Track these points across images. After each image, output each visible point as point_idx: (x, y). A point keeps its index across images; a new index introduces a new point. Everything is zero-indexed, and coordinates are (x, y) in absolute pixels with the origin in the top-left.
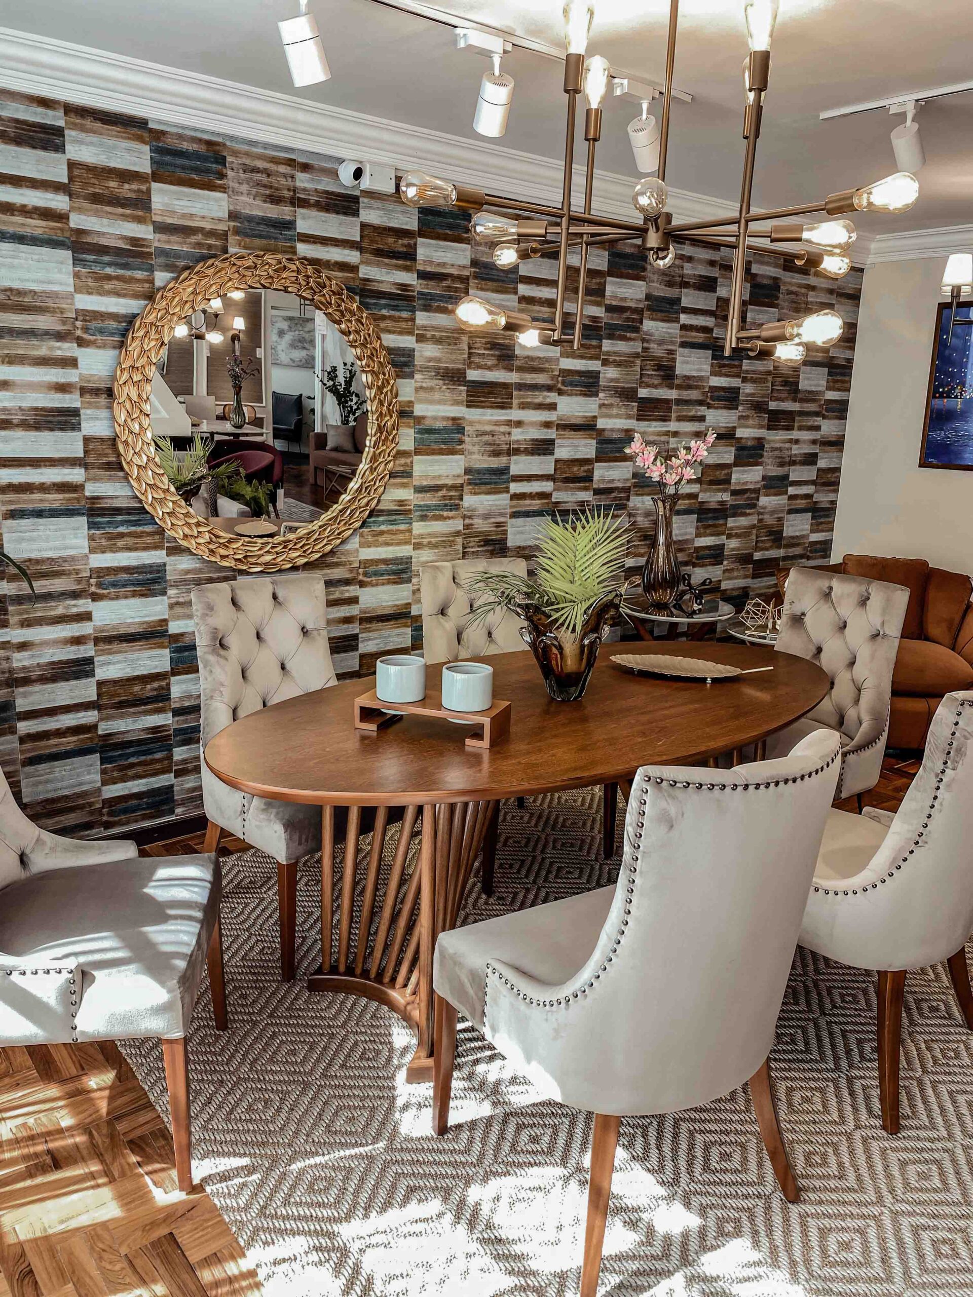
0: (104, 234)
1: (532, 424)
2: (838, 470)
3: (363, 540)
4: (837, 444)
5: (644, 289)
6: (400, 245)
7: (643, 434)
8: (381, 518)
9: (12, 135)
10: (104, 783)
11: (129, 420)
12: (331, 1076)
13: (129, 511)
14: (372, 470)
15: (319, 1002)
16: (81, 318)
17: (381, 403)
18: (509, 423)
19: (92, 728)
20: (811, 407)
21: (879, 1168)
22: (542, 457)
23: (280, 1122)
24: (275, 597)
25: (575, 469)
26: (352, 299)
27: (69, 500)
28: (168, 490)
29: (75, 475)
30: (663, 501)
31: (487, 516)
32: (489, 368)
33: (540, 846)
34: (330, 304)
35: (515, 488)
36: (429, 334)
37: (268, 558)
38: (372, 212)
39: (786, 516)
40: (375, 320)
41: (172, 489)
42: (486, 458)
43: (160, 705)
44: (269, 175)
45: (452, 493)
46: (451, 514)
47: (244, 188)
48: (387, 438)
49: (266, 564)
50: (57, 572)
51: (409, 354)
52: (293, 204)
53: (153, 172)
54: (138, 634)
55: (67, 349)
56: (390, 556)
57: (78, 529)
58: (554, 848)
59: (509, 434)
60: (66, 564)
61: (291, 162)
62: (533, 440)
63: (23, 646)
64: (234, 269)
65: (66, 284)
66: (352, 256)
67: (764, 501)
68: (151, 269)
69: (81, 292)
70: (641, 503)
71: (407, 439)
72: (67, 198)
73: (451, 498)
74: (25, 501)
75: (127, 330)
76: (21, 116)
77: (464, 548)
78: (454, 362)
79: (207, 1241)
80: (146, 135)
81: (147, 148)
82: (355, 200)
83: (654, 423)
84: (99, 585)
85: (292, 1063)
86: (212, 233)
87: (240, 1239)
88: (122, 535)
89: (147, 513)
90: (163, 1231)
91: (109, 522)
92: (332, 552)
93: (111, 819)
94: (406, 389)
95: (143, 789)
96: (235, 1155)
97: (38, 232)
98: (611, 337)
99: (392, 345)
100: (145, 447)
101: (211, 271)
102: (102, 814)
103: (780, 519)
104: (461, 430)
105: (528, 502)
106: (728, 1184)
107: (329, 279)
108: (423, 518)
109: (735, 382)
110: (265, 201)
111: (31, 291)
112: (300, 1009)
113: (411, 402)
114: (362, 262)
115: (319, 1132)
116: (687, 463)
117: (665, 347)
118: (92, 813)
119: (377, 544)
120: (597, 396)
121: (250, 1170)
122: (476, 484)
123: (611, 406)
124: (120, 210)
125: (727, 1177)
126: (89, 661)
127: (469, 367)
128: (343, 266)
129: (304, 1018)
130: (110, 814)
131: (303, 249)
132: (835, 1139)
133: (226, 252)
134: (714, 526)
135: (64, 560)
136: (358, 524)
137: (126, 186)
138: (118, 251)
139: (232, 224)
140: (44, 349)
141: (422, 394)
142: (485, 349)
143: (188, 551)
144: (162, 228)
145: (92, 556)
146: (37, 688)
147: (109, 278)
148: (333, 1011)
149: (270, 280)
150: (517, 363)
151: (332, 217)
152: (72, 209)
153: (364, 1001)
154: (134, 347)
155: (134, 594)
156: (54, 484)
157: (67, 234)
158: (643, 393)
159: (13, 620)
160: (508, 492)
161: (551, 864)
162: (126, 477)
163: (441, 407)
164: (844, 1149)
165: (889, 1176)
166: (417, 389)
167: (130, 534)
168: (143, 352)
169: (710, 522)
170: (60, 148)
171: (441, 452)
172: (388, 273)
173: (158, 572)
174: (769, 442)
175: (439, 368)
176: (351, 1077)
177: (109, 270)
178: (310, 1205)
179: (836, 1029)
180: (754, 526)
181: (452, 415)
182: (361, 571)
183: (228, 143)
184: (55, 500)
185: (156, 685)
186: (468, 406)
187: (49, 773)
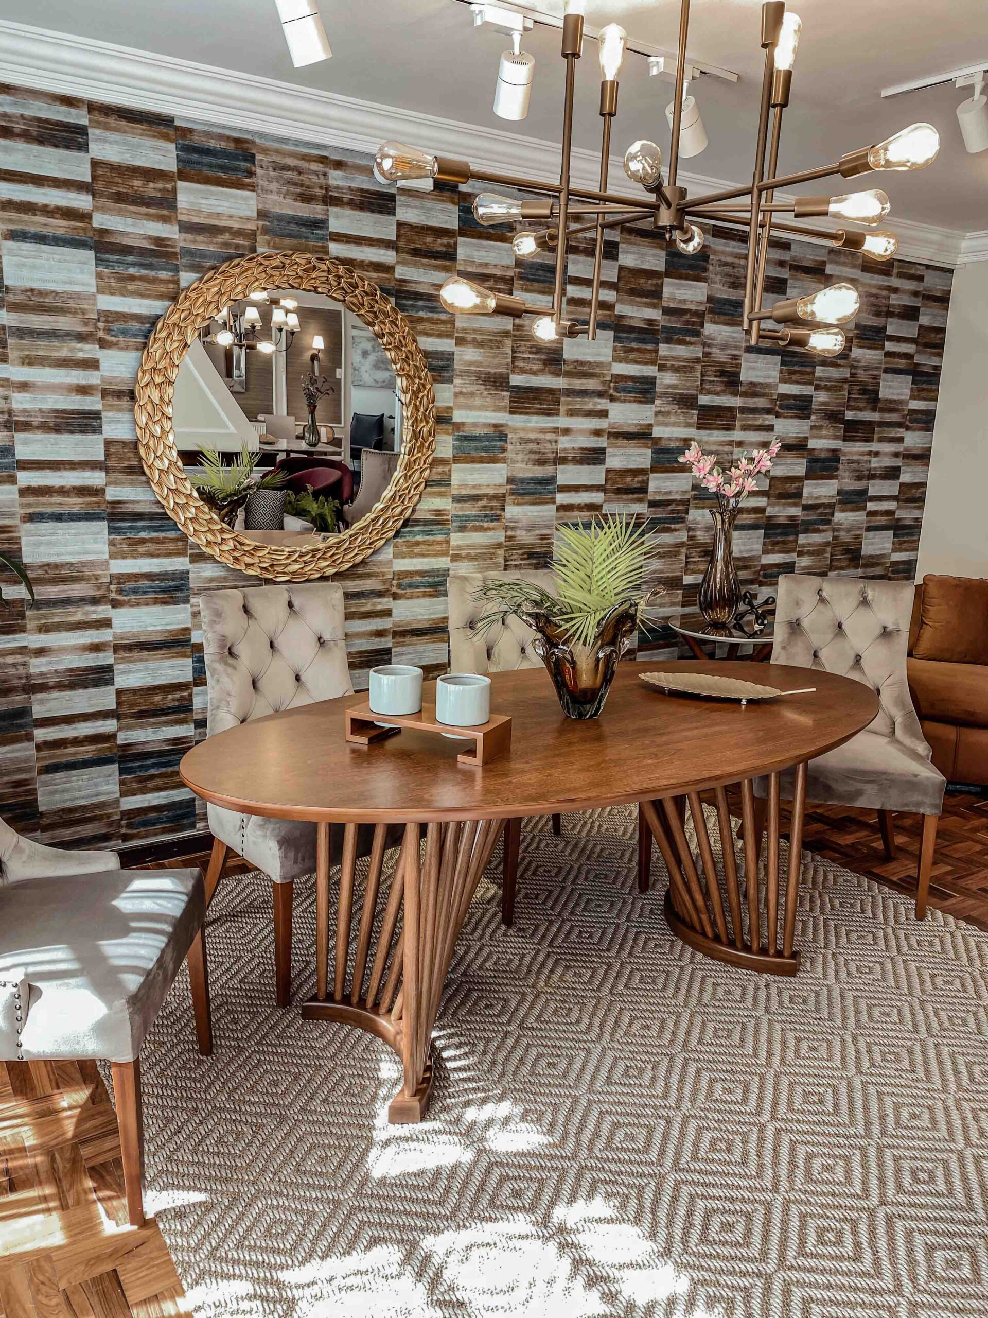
0: (128, 233)
1: (581, 432)
2: (924, 485)
3: (397, 550)
4: (923, 457)
5: (705, 291)
6: (440, 244)
7: (699, 442)
8: (417, 528)
9: (35, 134)
10: (123, 794)
11: (150, 423)
12: (311, 1111)
13: (152, 516)
14: (406, 478)
15: (311, 1031)
16: (103, 319)
17: (417, 409)
18: (555, 430)
19: (112, 737)
20: (894, 417)
21: (902, 1252)
22: (592, 467)
23: (248, 1157)
24: (290, 605)
25: (629, 479)
26: (387, 301)
27: (88, 504)
28: (190, 495)
29: (96, 479)
30: (721, 514)
31: (530, 528)
32: (535, 373)
33: (571, 877)
34: (363, 305)
35: (562, 498)
36: (469, 337)
37: (296, 567)
38: (409, 210)
39: (865, 534)
40: (411, 322)
41: (195, 494)
42: (530, 467)
43: (182, 716)
44: (300, 173)
45: (494, 503)
46: (491, 525)
47: (274, 186)
48: (422, 445)
49: (293, 573)
50: (76, 577)
51: (449, 357)
52: (325, 203)
53: (180, 172)
54: (160, 642)
55: (89, 350)
56: (426, 568)
57: (98, 534)
58: (586, 879)
59: (556, 442)
60: (85, 569)
61: (323, 160)
62: (582, 449)
63: (41, 652)
64: (261, 268)
65: (88, 285)
66: (387, 256)
67: (840, 517)
68: (176, 270)
69: (103, 293)
70: (699, 516)
71: (445, 446)
72: (90, 198)
73: (492, 508)
74: (44, 505)
75: (150, 332)
76: (44, 115)
77: (506, 560)
78: (496, 366)
79: (150, 1281)
80: (171, 132)
81: (172, 147)
82: (392, 198)
83: (716, 432)
84: (120, 591)
85: (272, 1095)
86: (239, 233)
87: (184, 1282)
88: (143, 541)
89: (170, 518)
90: (107, 1267)
91: (131, 527)
92: (363, 562)
93: (129, 831)
94: (444, 395)
95: (163, 802)
96: (195, 1189)
97: (60, 232)
98: (668, 341)
99: (429, 348)
100: (167, 451)
101: (237, 271)
102: (120, 826)
103: (858, 537)
104: (503, 437)
105: (575, 513)
106: (726, 1258)
107: (362, 279)
108: (462, 529)
109: (808, 390)
110: (296, 200)
111: (52, 292)
112: (290, 1038)
113: (450, 408)
114: (398, 262)
115: (288, 1170)
116: (749, 474)
117: (729, 352)
118: (110, 825)
119: (412, 555)
120: (653, 402)
121: (208, 1207)
122: (520, 494)
123: (668, 413)
124: (144, 210)
125: (726, 1251)
126: (109, 669)
127: (513, 372)
128: (378, 267)
129: (293, 1046)
130: (129, 826)
131: (335, 249)
132: (854, 1215)
133: (253, 250)
134: (784, 542)
135: (83, 565)
136: (392, 534)
137: (151, 185)
138: (142, 252)
139: (261, 223)
140: (64, 350)
141: (462, 400)
142: (531, 353)
143: (211, 558)
144: (187, 228)
145: (112, 562)
146: (55, 694)
147: (132, 278)
148: (325, 1041)
149: (298, 281)
150: (565, 368)
151: (366, 216)
152: (96, 208)
153: (358, 1032)
154: (156, 349)
155: (156, 602)
156: (74, 488)
157: (90, 234)
158: (704, 400)
159: (31, 625)
160: (554, 503)
161: (580, 896)
162: (148, 482)
163: (482, 413)
164: (863, 1228)
165: (912, 1262)
166: (456, 395)
167: (152, 540)
168: (165, 354)
169: (779, 539)
170: (83, 147)
171: (481, 461)
172: (425, 274)
173: (182, 579)
174: (845, 454)
175: (480, 372)
176: (331, 1113)
177: (132, 271)
178: (264, 1250)
179: (872, 1089)
180: (827, 544)
181: (494, 421)
182: (394, 582)
183: (258, 140)
184: (75, 504)
185: (177, 695)
186: (511, 413)
187: (66, 782)
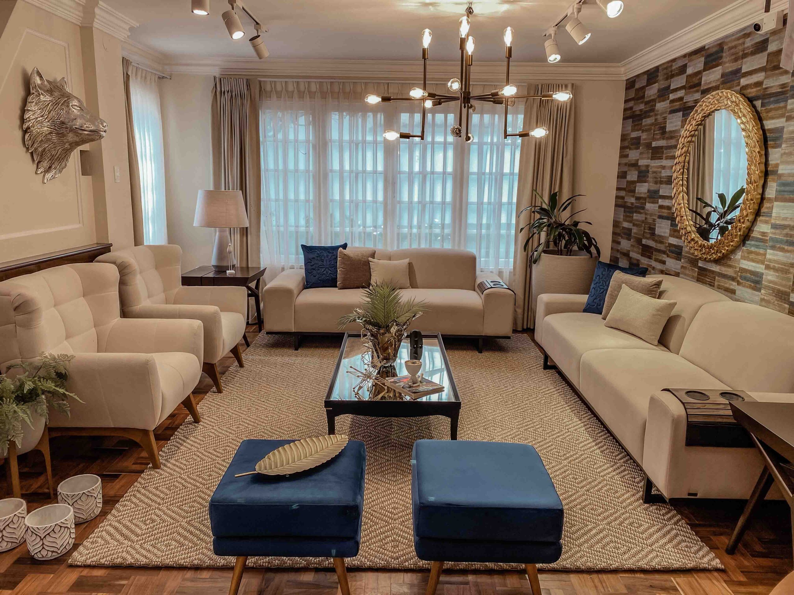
3: (743, 254)
8: (753, 243)
27: (669, 213)
38: (774, 44)
46: (789, 248)
47: (727, 59)
50: (662, 242)
51: (780, 131)
52: (741, 58)
53: (704, 68)
56: (753, 269)
60: (664, 239)
61: (743, 36)
71: (771, 190)
72: (684, 91)
74: (661, 212)
76: (680, 65)
80: (704, 53)
84: (669, 250)
94: (775, 156)
97: (678, 107)
99: (771, 127)
108: (773, 248)
110: (733, 62)
113: (777, 164)
114: (765, 78)
119: (748, 259)
124: (694, 90)
128: (756, 84)
137: (697, 78)
145: (669, 238)
151: (756, 56)
152: (685, 94)
155: (675, 258)
156: (667, 206)
166: (782, 155)
171: (789, 200)
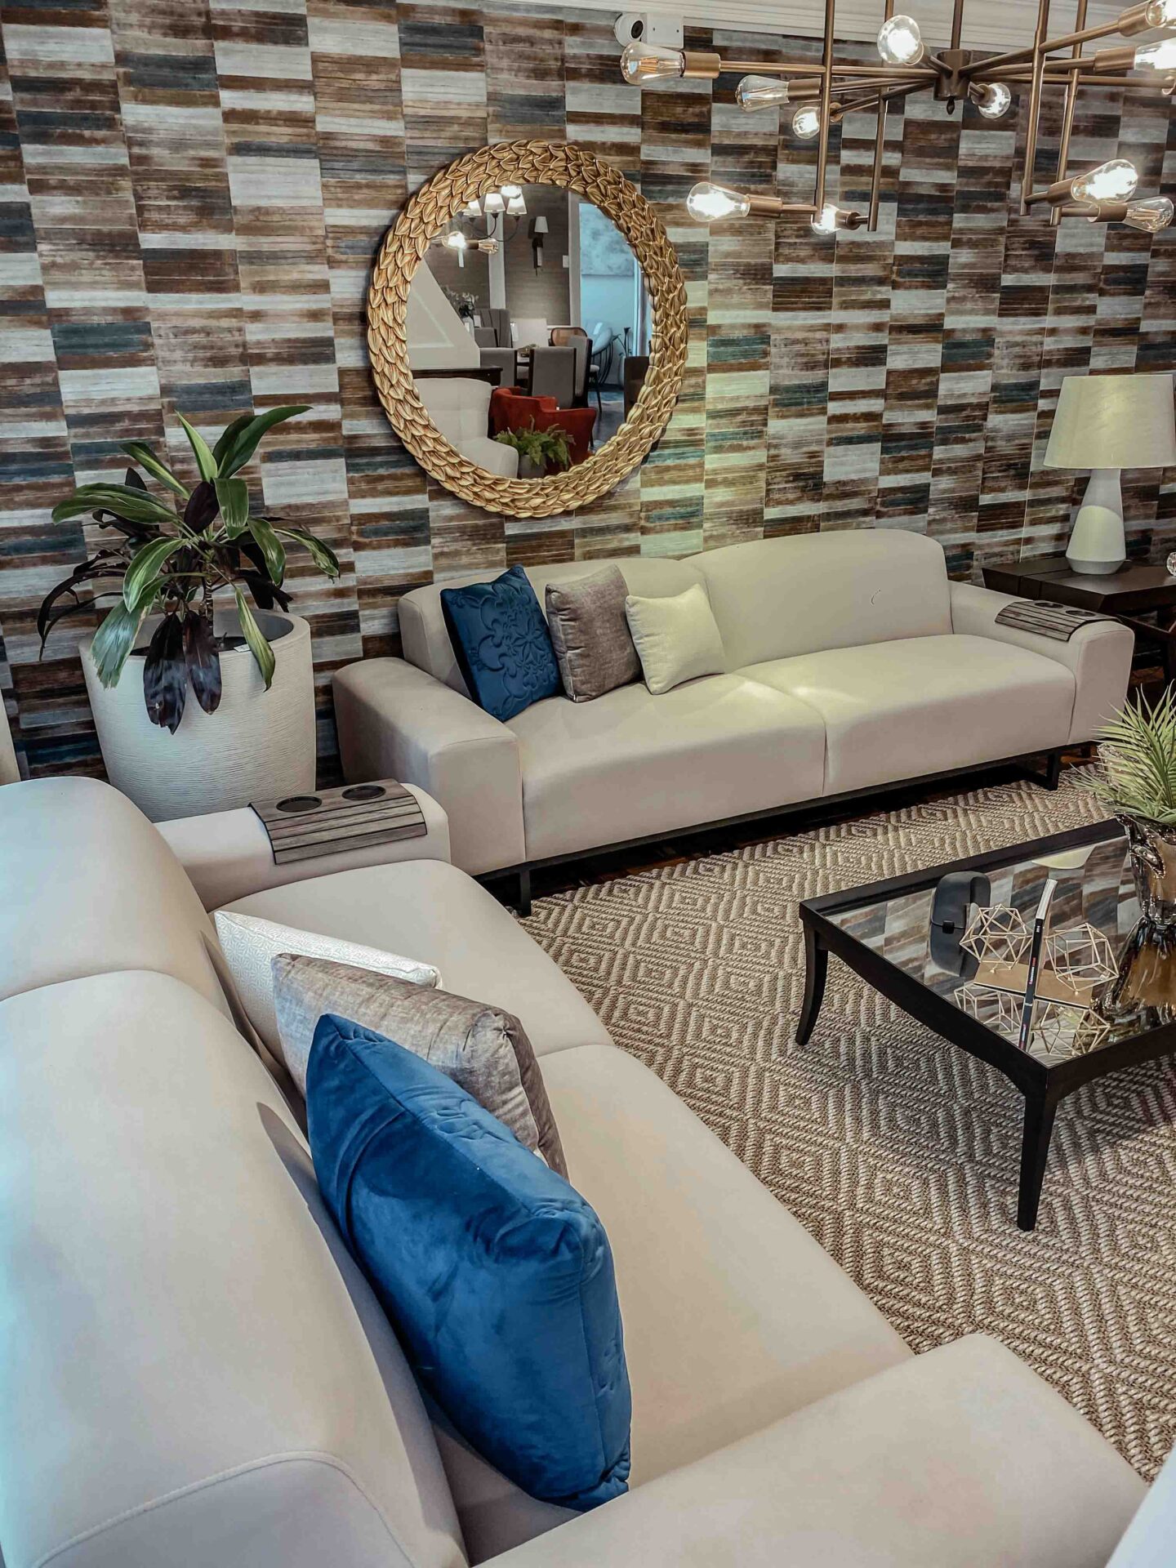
1: (855, 326)
3: (647, 478)
5: (1013, 141)
6: (691, 114)
8: (667, 451)
14: (656, 393)
17: (667, 313)
18: (827, 327)
22: (870, 368)
25: (914, 381)
28: (428, 426)
31: (797, 445)
32: (802, 261)
34: (606, 195)
35: (834, 408)
37: (537, 501)
40: (660, 211)
42: (797, 372)
45: (754, 418)
46: (752, 443)
48: (673, 354)
49: (535, 508)
51: (702, 249)
54: (402, 586)
56: (678, 496)
59: (826, 341)
62: (858, 347)
66: (631, 135)
70: (1000, 423)
71: (698, 355)
73: (751, 423)
77: (768, 484)
78: (758, 256)
83: (1023, 319)
92: (609, 493)
94: (698, 295)
98: (965, 209)
99: (681, 240)
104: (765, 339)
105: (850, 425)
107: (604, 166)
108: (717, 449)
113: (703, 308)
114: (644, 141)
119: (661, 482)
120: (945, 286)
122: (783, 405)
123: (962, 299)
127: (777, 262)
128: (621, 148)
136: (638, 458)
141: (717, 299)
142: (798, 238)
150: (838, 252)
155: (397, 543)
158: (1007, 280)
160: (825, 413)
163: (741, 313)
166: (711, 293)
167: (390, 477)
171: (740, 368)
172: (674, 152)
173: (421, 518)
175: (739, 265)
181: (755, 321)
182: (643, 514)
186: (775, 310)
